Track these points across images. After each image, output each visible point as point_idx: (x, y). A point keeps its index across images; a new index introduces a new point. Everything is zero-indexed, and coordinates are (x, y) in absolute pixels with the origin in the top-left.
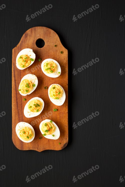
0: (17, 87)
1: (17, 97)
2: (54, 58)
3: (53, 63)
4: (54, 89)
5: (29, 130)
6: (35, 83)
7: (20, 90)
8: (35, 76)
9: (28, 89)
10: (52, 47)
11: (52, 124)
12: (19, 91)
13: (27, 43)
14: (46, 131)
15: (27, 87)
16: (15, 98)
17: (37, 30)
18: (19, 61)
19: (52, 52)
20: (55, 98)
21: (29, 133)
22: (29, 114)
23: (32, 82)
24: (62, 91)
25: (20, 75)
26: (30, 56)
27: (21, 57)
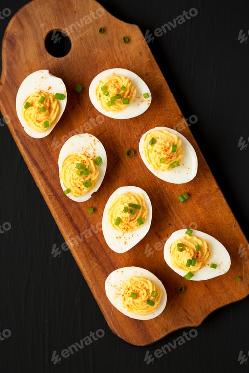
0: (56, 188)
1: (68, 215)
2: (113, 66)
3: (116, 77)
4: (156, 145)
5: (143, 283)
6: (97, 155)
7: (69, 191)
8: (86, 135)
9: (87, 179)
10: (94, 40)
11: (195, 239)
12: (67, 195)
13: (24, 61)
14: (190, 263)
15: (82, 173)
16: (66, 219)
17: (30, 12)
18: (28, 117)
19: (100, 51)
20: (168, 165)
21: (148, 291)
22: (123, 240)
23: (87, 154)
24: (179, 138)
25: (49, 153)
26: (50, 88)
27: (28, 105)
